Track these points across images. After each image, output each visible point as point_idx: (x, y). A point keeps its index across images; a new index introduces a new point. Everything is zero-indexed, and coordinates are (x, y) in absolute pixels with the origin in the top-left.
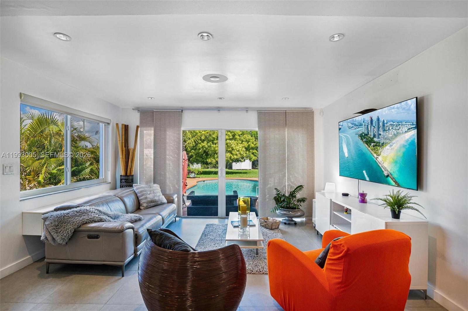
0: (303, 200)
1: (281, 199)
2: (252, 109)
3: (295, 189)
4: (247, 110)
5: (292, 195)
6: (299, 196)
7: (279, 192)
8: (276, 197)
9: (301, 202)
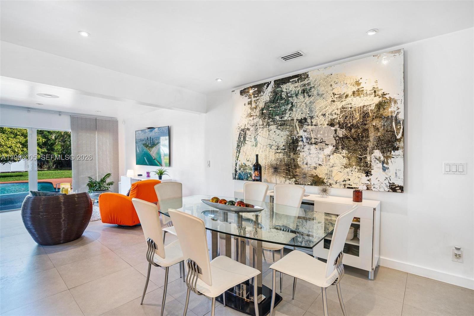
0: (111, 184)
1: (93, 185)
2: (66, 113)
3: (105, 177)
4: (60, 113)
5: (103, 181)
6: (108, 180)
7: (92, 180)
8: (89, 183)
9: (110, 185)
